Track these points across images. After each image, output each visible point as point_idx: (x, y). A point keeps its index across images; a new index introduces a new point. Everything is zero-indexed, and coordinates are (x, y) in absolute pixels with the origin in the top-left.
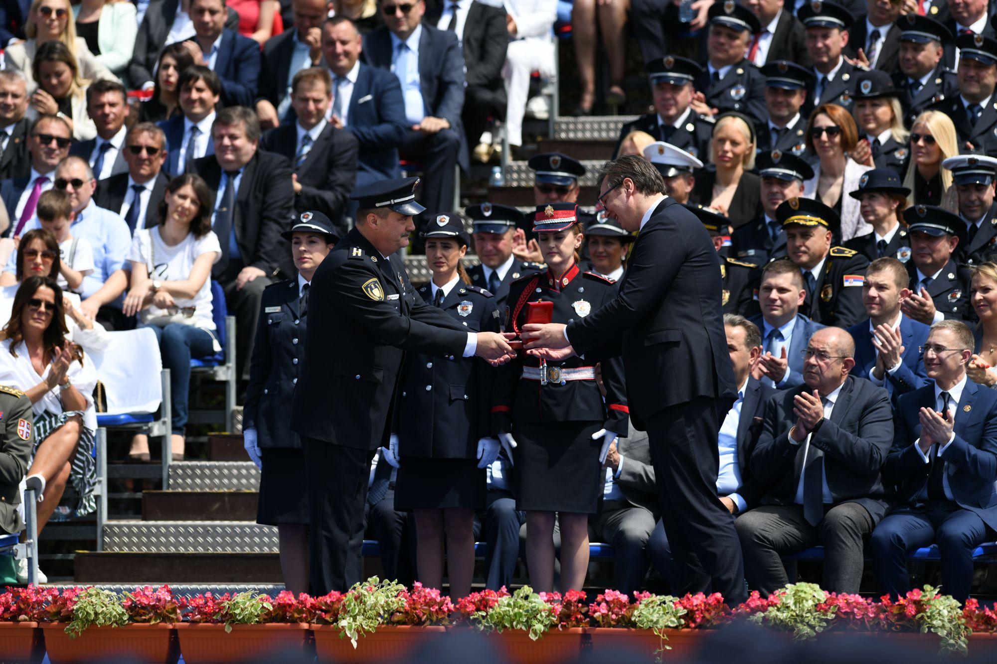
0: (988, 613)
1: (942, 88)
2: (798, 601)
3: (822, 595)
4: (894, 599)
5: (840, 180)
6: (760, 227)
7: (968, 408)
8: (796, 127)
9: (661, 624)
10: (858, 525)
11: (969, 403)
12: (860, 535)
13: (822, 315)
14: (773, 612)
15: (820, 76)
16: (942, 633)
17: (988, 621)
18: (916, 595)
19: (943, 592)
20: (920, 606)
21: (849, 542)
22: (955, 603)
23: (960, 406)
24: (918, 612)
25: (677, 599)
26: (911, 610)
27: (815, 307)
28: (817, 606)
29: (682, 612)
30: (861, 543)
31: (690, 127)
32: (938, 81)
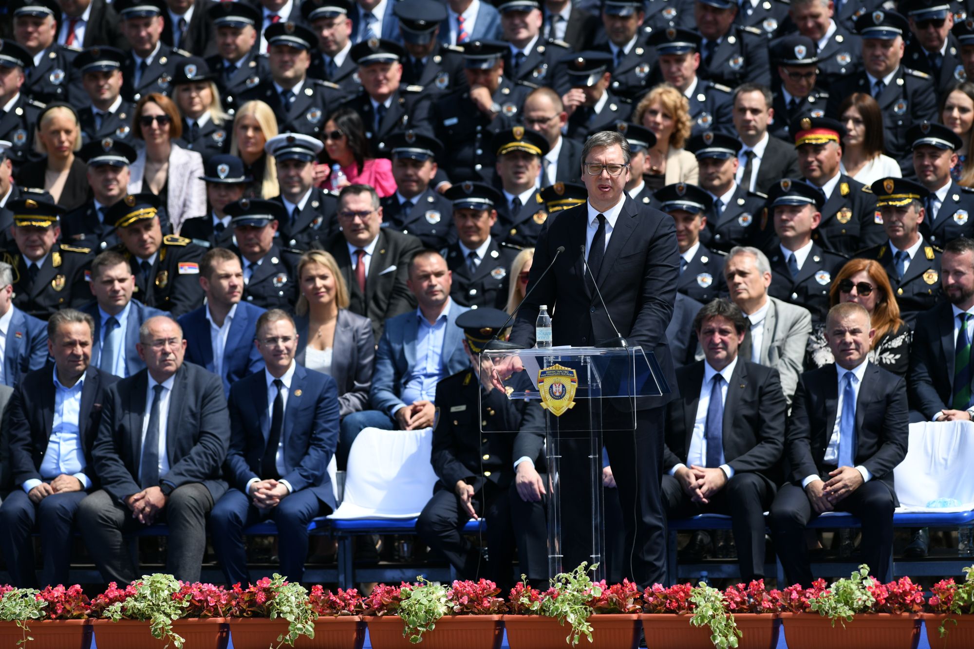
0: (333, 598)
1: (257, 71)
2: (155, 591)
3: (177, 585)
4: (245, 587)
5: (165, 166)
6: (89, 212)
7: (299, 393)
8: (119, 111)
9: (24, 616)
10: (201, 505)
11: (300, 388)
12: (202, 514)
13: (157, 300)
14: (130, 602)
15: (139, 60)
16: (290, 618)
17: (332, 605)
18: (265, 583)
19: (290, 580)
20: (269, 593)
21: (193, 521)
22: (302, 589)
23: (291, 391)
24: (268, 599)
25: (38, 592)
26: (261, 597)
27: (150, 293)
28: (173, 596)
29: (43, 604)
30: (203, 522)
31: (19, 111)
32: (253, 64)
